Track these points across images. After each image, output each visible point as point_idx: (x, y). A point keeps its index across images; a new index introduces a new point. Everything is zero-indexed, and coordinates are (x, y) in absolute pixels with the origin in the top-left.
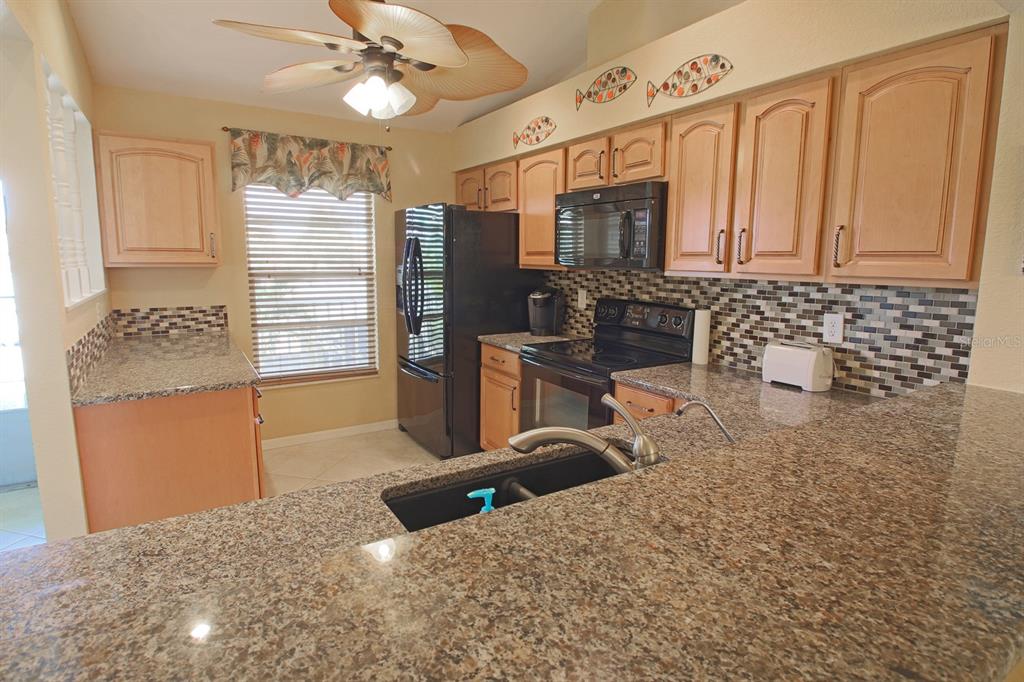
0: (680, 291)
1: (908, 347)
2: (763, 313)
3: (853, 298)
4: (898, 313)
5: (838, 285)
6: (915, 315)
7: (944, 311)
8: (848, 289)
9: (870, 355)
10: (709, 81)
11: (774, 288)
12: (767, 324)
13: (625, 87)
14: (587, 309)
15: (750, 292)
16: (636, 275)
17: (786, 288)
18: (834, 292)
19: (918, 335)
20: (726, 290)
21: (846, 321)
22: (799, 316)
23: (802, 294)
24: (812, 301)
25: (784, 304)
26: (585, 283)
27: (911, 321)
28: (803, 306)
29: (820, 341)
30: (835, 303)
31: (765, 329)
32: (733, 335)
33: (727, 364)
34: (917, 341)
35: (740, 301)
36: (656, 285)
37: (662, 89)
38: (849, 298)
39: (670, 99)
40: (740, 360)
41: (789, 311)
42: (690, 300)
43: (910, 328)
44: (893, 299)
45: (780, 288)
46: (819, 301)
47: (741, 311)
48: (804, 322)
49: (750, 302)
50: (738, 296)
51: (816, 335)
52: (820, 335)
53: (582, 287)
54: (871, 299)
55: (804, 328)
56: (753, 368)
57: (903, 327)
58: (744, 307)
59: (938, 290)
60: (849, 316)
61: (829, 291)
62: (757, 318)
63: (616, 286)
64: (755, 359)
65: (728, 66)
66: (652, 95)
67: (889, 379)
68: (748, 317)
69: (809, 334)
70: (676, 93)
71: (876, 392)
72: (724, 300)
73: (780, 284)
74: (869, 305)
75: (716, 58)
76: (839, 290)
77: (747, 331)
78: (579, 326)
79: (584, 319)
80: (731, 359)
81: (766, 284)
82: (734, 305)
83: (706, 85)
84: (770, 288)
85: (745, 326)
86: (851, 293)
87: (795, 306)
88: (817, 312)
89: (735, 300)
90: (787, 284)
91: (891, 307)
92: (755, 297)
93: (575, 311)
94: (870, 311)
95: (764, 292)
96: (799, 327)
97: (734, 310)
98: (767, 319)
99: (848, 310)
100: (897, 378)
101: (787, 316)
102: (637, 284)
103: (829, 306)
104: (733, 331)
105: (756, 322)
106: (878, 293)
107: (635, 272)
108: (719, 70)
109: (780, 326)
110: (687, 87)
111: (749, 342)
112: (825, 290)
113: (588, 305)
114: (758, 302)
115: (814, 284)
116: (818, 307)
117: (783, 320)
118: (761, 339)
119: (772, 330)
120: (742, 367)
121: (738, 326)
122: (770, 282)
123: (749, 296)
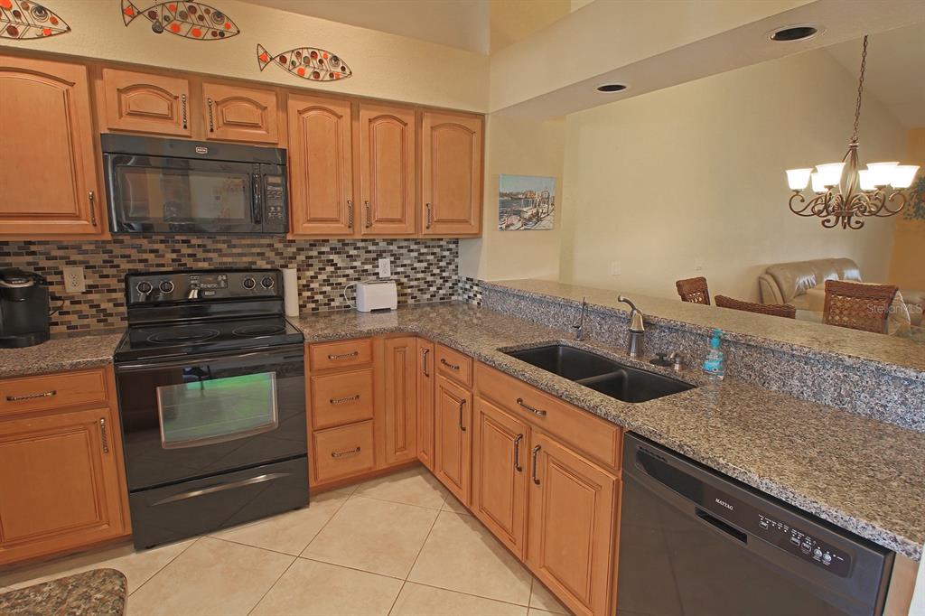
0: (253, 254)
1: (422, 272)
2: (336, 264)
3: (393, 248)
4: (416, 254)
5: (384, 240)
6: (423, 254)
7: (435, 250)
8: (390, 242)
9: (405, 280)
10: (331, 75)
11: (343, 245)
12: (339, 272)
13: (222, 34)
14: (87, 292)
15: (323, 249)
16: (184, 241)
17: (352, 244)
18: (383, 245)
19: (425, 264)
20: (302, 249)
21: (392, 262)
22: (362, 263)
23: (363, 248)
24: (370, 252)
25: (352, 256)
26: (75, 257)
27: (422, 258)
28: (364, 256)
29: (378, 278)
30: (385, 251)
31: (340, 276)
32: (312, 286)
33: (311, 311)
34: (426, 268)
35: (316, 257)
36: (219, 251)
37: (278, 59)
38: (391, 247)
39: (288, 74)
40: (321, 305)
41: (355, 261)
42: (265, 262)
43: (421, 261)
44: (413, 247)
45: (347, 245)
46: (374, 252)
47: (317, 265)
48: (366, 267)
49: (324, 257)
50: (315, 253)
51: (375, 274)
52: (378, 274)
53: (74, 263)
54: (402, 247)
55: (366, 270)
56: (333, 307)
57: (419, 261)
58: (320, 262)
59: (433, 240)
60: (392, 259)
61: (380, 244)
62: (332, 269)
63: (151, 256)
64: (333, 300)
65: (347, 71)
66: (264, 59)
67: (416, 293)
68: (324, 269)
69: (370, 275)
70: (295, 71)
71: (411, 301)
72: (301, 257)
73: (347, 242)
74: (402, 251)
75: (336, 59)
76: (385, 243)
77: (324, 281)
78: (74, 319)
79: (84, 308)
80: (313, 305)
81: (336, 242)
82: (310, 261)
83: (328, 78)
84: (340, 245)
85: (322, 277)
86: (392, 244)
87: (359, 256)
88: (374, 259)
89: (311, 257)
90: (352, 242)
91: (412, 251)
92: (328, 253)
93: (59, 298)
94: (402, 255)
95: (335, 249)
96: (363, 271)
97: (312, 265)
98: (340, 268)
99: (392, 255)
100: (419, 290)
101: (355, 264)
102: (185, 250)
103: (380, 255)
104: (312, 282)
105: (332, 272)
106: (405, 244)
107: (184, 238)
108: (339, 70)
109: (350, 272)
110: (308, 71)
111: (328, 289)
112: (377, 244)
113: (90, 286)
114: (331, 257)
115: (370, 240)
116: (374, 255)
117: (352, 268)
118: (338, 284)
119: (344, 276)
120: (323, 309)
121: (317, 277)
122: (339, 241)
123: (323, 253)
